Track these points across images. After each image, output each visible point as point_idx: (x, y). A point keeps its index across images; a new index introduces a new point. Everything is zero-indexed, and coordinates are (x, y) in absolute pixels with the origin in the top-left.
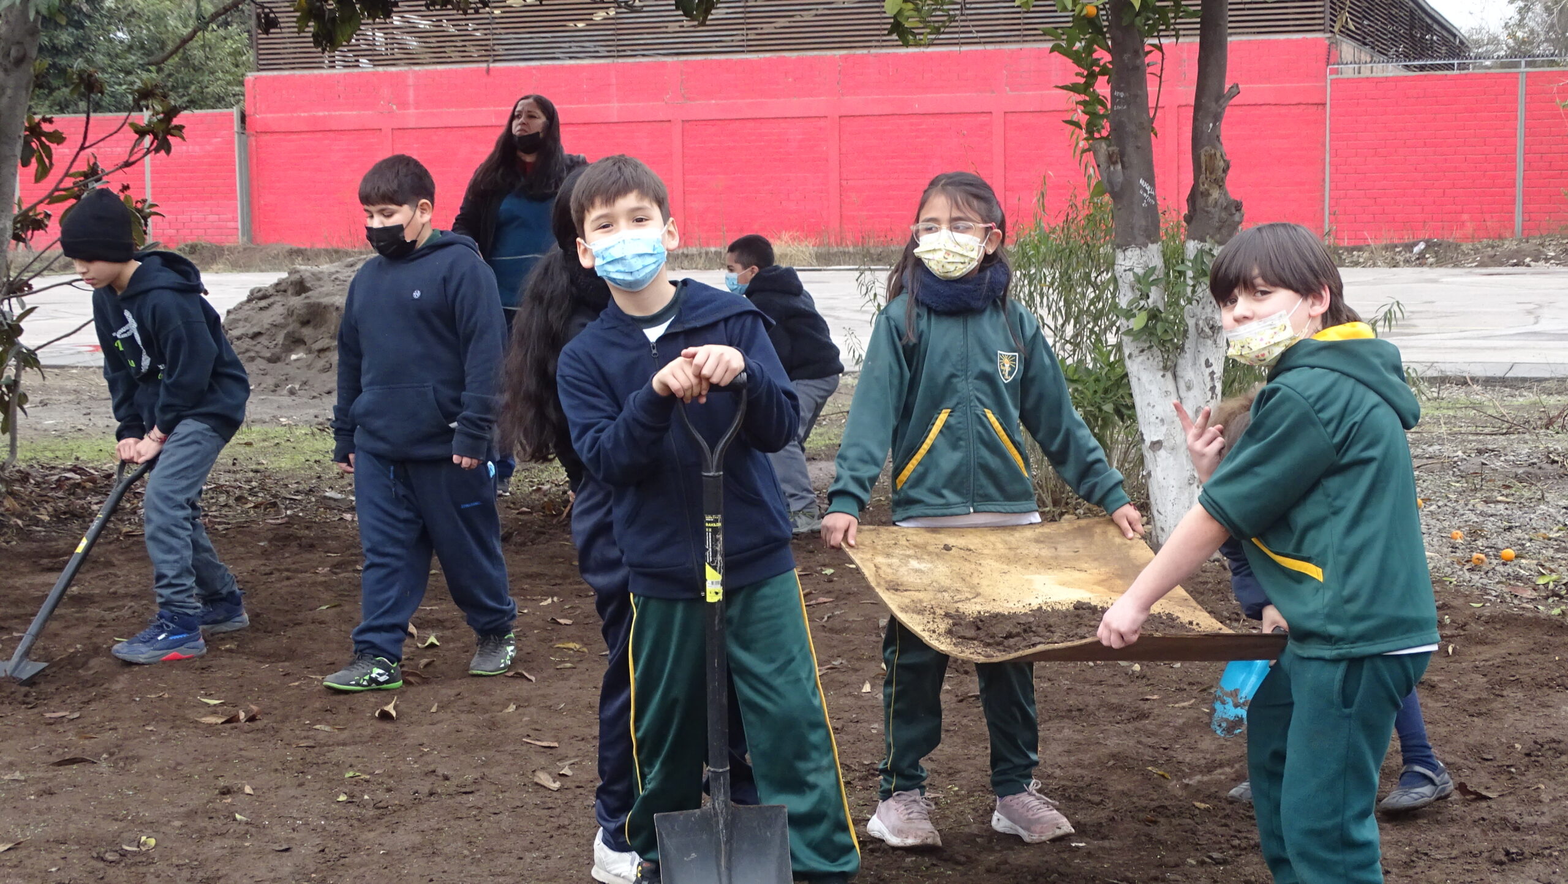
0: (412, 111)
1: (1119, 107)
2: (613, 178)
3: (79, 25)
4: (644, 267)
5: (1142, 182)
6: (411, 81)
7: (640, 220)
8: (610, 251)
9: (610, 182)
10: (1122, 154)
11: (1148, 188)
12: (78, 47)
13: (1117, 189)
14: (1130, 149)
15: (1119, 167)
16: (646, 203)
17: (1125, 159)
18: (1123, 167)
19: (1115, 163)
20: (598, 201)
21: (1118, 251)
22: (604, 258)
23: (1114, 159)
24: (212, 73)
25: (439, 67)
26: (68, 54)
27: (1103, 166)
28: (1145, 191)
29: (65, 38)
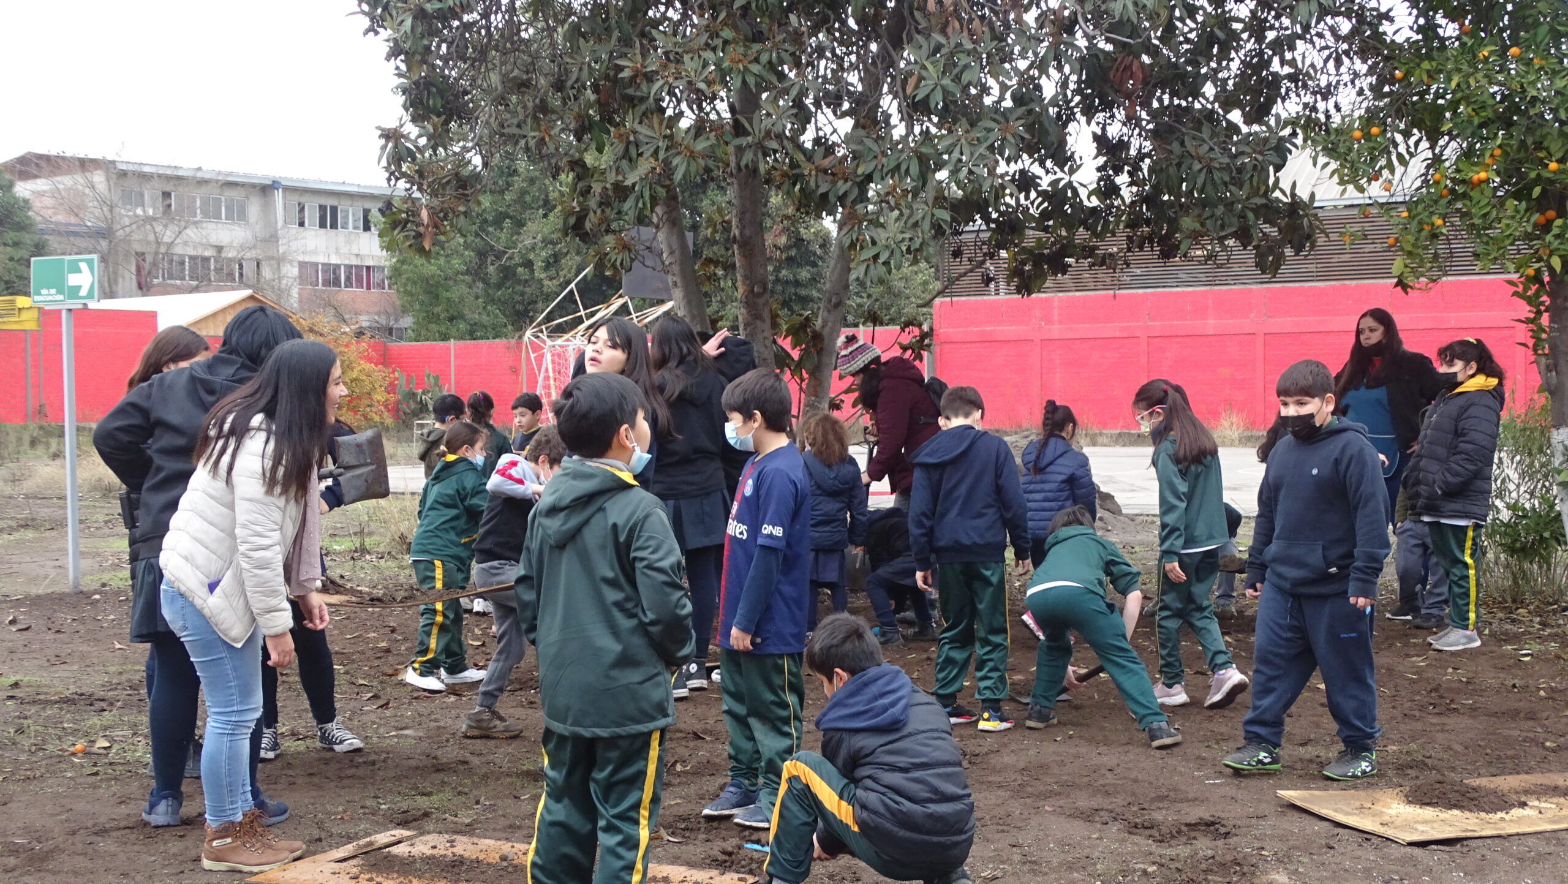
0: (1056, 327)
1: (1555, 334)
3: (814, 265)
6: (1056, 304)
10: (1556, 365)
12: (814, 280)
13: (1552, 389)
14: (1562, 362)
15: (1554, 373)
18: (1557, 373)
19: (1551, 371)
21: (1554, 429)
23: (1551, 368)
24: (908, 298)
25: (1078, 294)
26: (806, 286)
27: (1543, 373)
29: (804, 274)
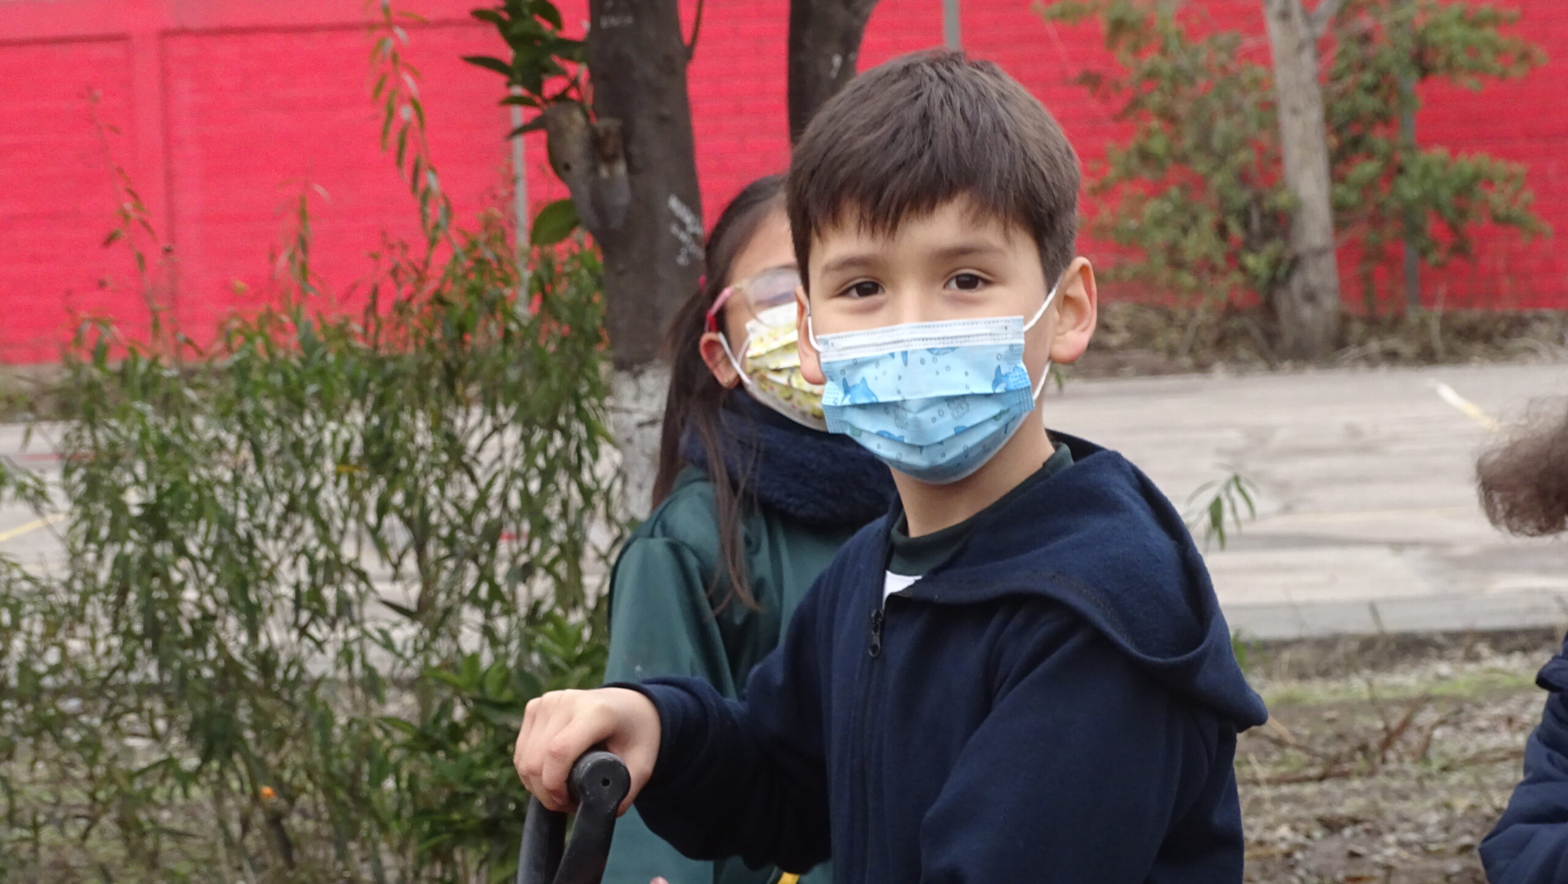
1: (614, 21)
2: (899, 154)
4: (961, 432)
5: (674, 203)
7: (969, 282)
8: (868, 372)
9: (888, 164)
10: (626, 135)
11: (688, 218)
13: (616, 223)
14: (644, 124)
15: (621, 168)
16: (990, 235)
17: (635, 149)
18: (631, 169)
19: (610, 160)
20: (850, 215)
21: (623, 376)
22: (847, 390)
23: (609, 150)
27: (579, 167)
28: (683, 226)
